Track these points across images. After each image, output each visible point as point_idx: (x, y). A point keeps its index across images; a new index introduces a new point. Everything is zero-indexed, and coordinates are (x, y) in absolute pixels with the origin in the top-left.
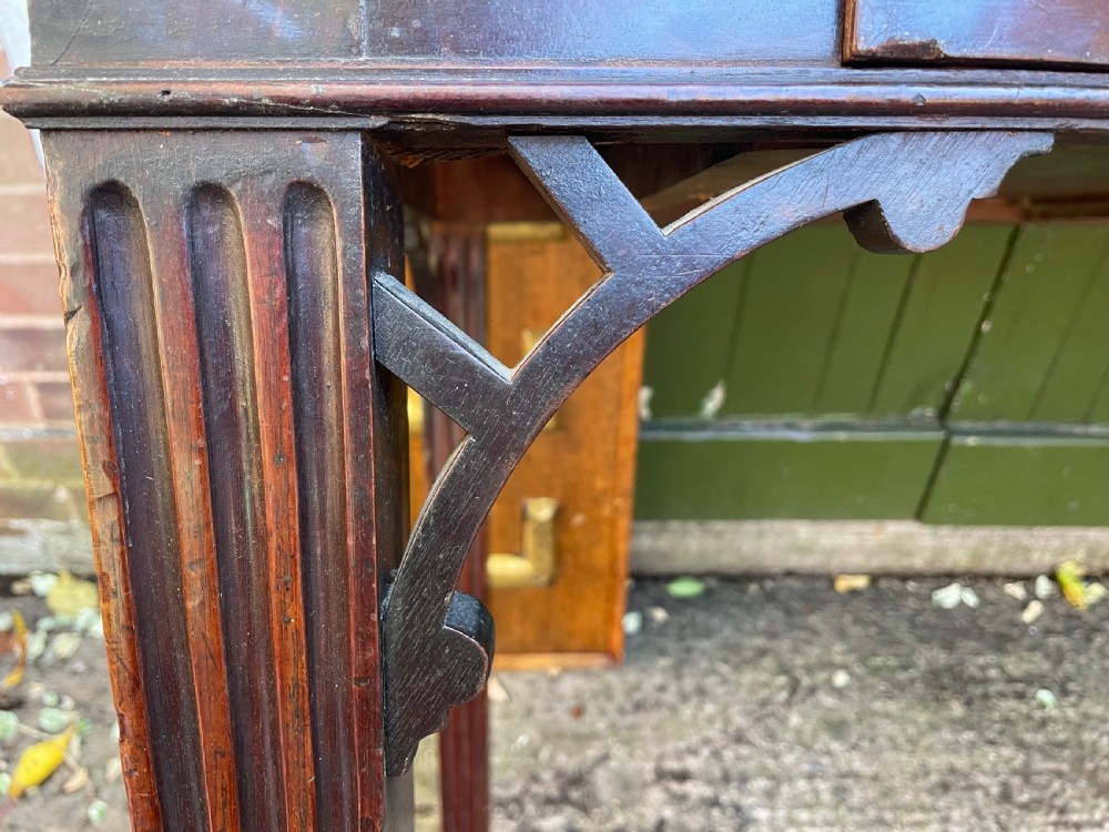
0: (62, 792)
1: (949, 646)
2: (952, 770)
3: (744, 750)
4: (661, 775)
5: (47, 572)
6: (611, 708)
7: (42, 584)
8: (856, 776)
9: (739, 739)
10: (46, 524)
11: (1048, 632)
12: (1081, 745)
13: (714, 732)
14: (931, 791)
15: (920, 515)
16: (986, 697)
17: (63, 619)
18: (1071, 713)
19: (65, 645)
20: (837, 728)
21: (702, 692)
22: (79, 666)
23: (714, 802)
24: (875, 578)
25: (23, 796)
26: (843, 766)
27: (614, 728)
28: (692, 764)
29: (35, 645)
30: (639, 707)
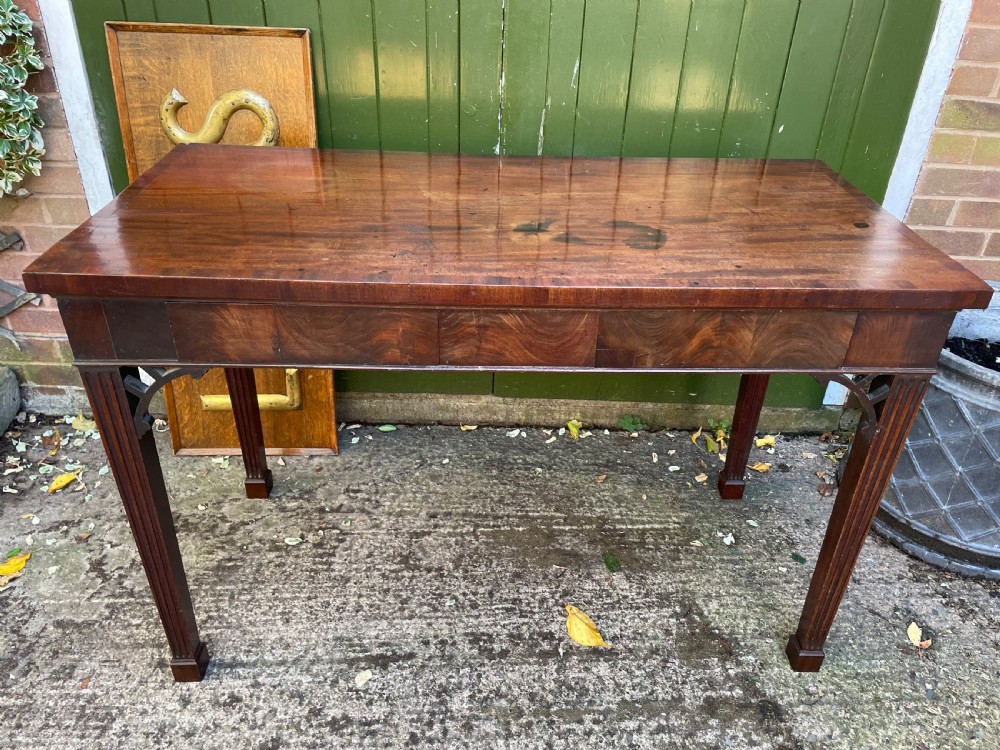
0: (73, 491)
1: (504, 452)
2: (481, 492)
3: (388, 484)
4: (347, 491)
5: (71, 416)
6: (334, 469)
7: (68, 420)
8: (436, 493)
9: (388, 480)
10: (75, 388)
11: (554, 448)
12: (545, 487)
13: (378, 478)
14: (466, 499)
15: (493, 392)
16: (511, 469)
17: (77, 433)
18: (547, 476)
19: (78, 442)
20: (434, 477)
21: (378, 464)
22: (85, 450)
23: (368, 500)
24: (480, 427)
25: (54, 492)
26: (431, 489)
27: (332, 476)
28: (363, 487)
29: (64, 442)
30: (346, 469)
